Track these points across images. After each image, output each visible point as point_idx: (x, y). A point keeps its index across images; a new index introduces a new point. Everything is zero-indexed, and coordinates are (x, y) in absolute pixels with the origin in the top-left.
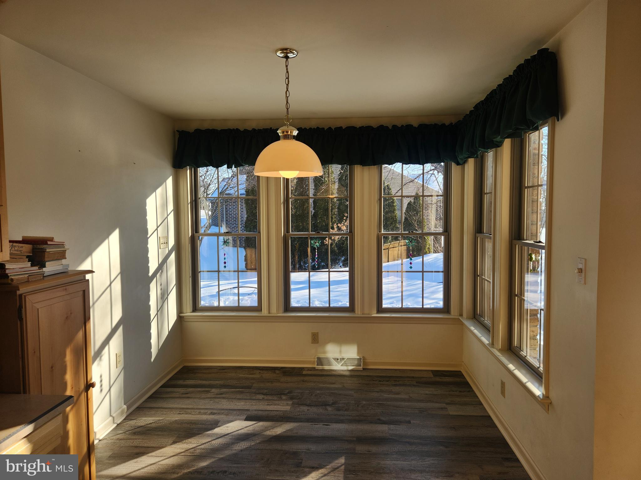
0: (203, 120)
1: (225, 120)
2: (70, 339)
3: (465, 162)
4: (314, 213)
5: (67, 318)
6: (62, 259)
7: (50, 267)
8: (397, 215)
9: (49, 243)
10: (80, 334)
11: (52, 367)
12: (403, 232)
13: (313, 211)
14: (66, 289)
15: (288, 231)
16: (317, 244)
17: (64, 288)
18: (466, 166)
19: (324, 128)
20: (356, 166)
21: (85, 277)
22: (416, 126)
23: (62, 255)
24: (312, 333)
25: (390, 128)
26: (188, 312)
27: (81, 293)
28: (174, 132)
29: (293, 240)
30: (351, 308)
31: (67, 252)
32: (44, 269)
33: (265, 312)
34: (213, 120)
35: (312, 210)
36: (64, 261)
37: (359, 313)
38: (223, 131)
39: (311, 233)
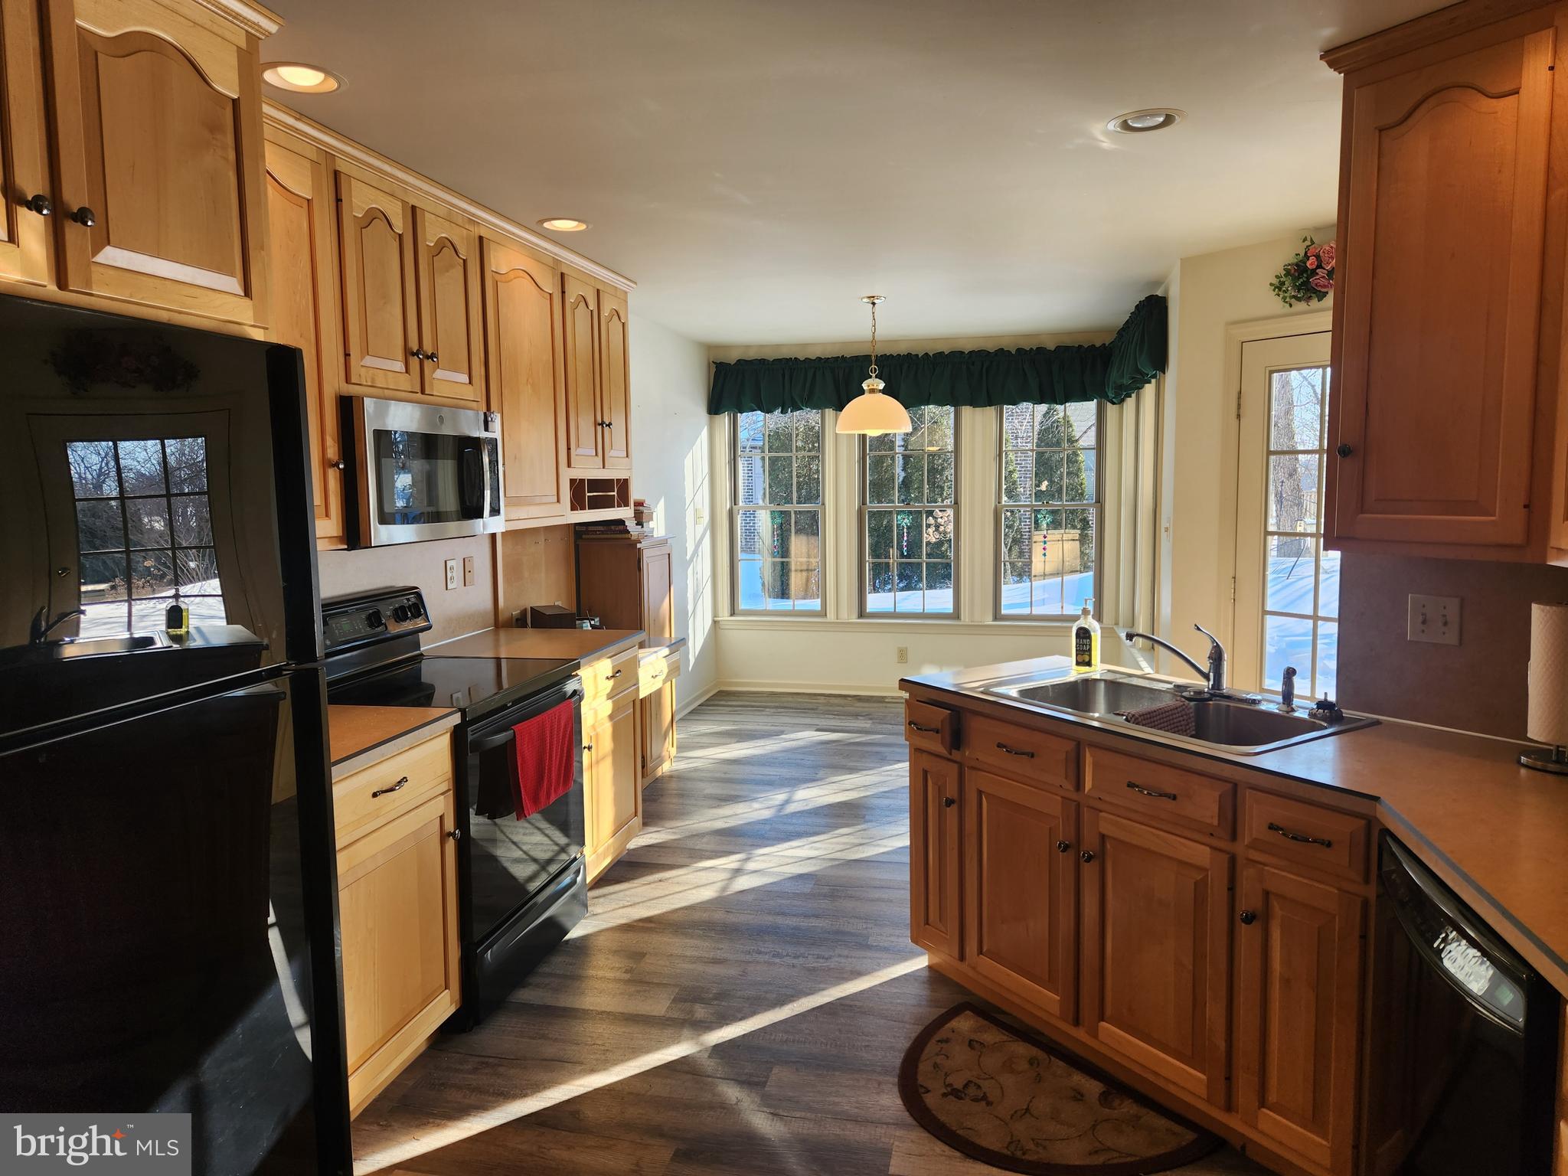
0: (748, 347)
1: (778, 346)
3: (1122, 401)
4: (905, 477)
5: (661, 578)
8: (1083, 482)
12: (1034, 503)
13: (903, 474)
15: (864, 503)
16: (906, 521)
18: (1125, 404)
19: (917, 355)
20: (963, 407)
22: (1053, 349)
24: (899, 648)
25: (1013, 352)
26: (724, 615)
28: (709, 364)
29: (872, 514)
30: (956, 615)
33: (831, 616)
34: (762, 346)
35: (899, 474)
37: (967, 620)
38: (778, 361)
39: (897, 504)
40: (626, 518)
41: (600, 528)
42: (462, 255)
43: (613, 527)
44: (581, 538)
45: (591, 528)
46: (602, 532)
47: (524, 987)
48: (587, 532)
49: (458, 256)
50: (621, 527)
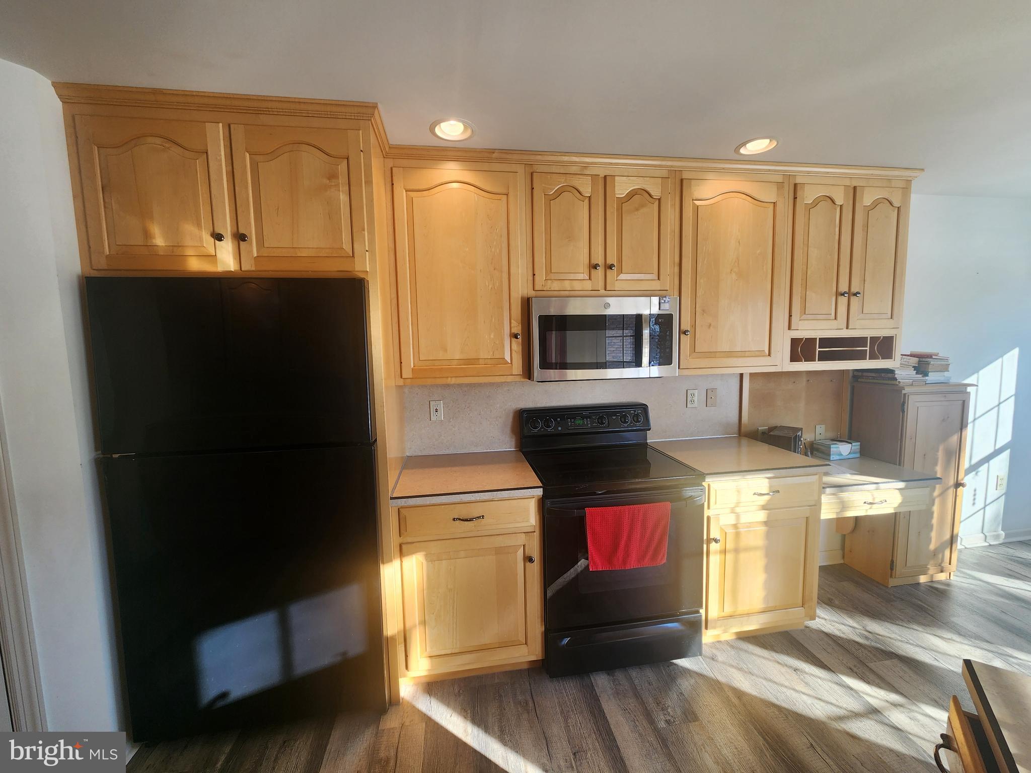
2: (945, 437)
5: (944, 420)
6: (944, 371)
7: (932, 377)
9: (934, 357)
10: (955, 438)
11: (925, 455)
14: (945, 396)
17: (945, 395)
21: (966, 388)
23: (945, 368)
27: (961, 402)
31: (950, 366)
32: (927, 378)
36: (946, 374)
40: (896, 368)
41: (873, 375)
42: (656, 196)
43: (883, 375)
44: (857, 381)
45: (865, 374)
46: (874, 378)
47: (609, 674)
48: (862, 377)
49: (653, 198)
50: (890, 375)
